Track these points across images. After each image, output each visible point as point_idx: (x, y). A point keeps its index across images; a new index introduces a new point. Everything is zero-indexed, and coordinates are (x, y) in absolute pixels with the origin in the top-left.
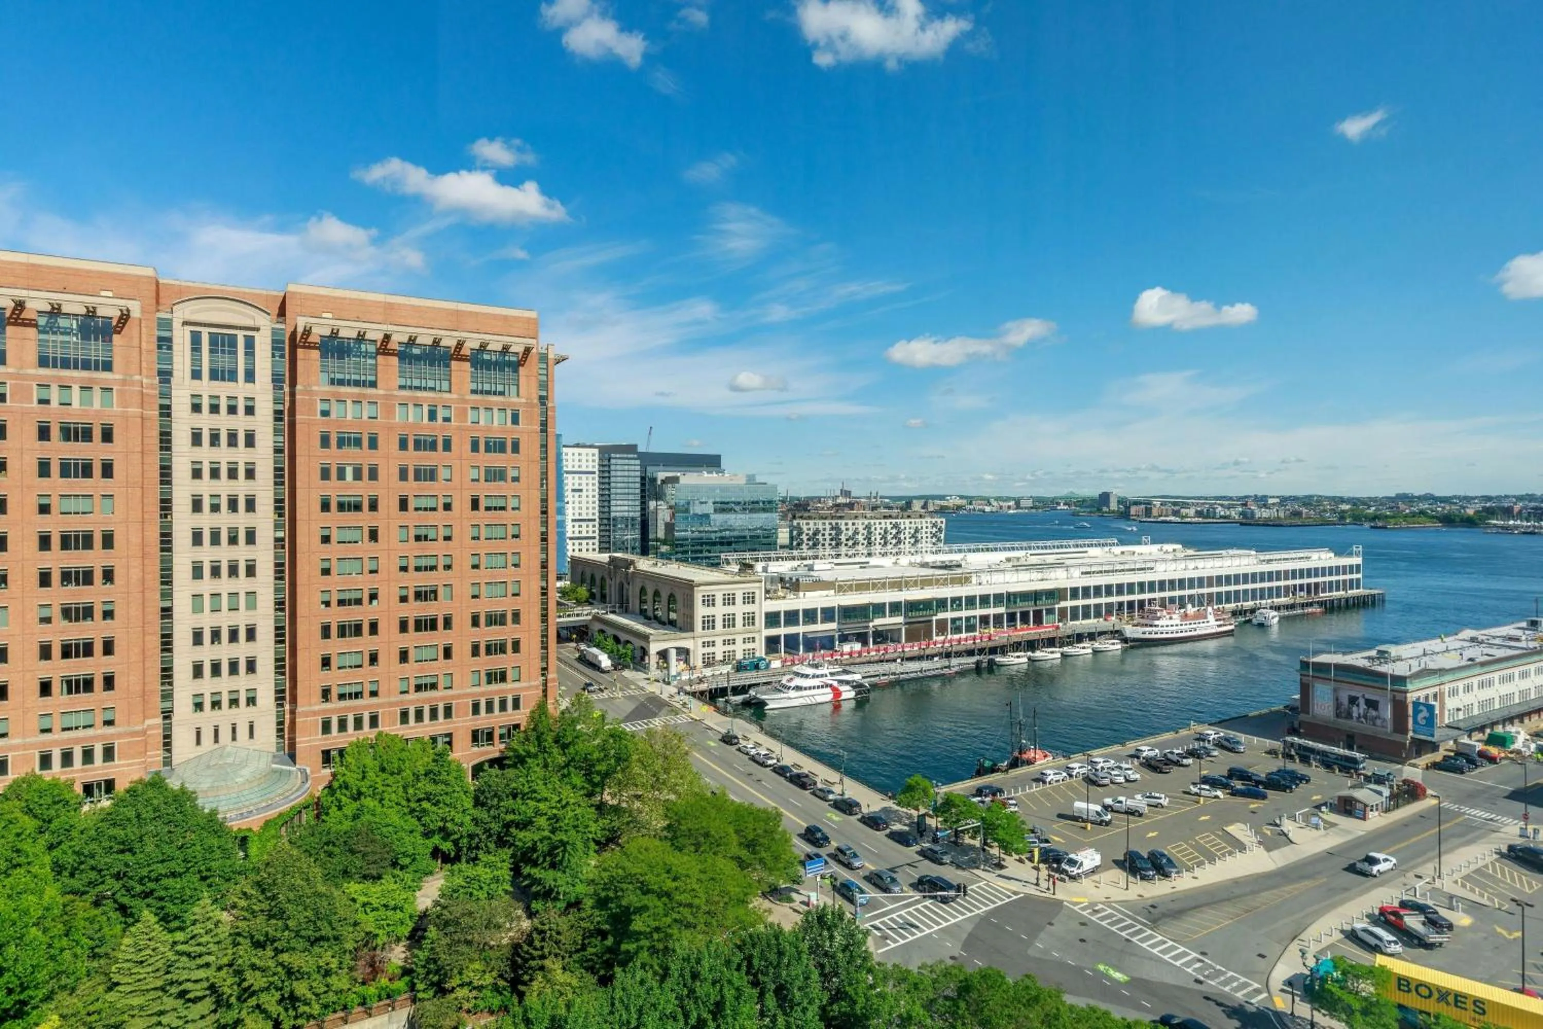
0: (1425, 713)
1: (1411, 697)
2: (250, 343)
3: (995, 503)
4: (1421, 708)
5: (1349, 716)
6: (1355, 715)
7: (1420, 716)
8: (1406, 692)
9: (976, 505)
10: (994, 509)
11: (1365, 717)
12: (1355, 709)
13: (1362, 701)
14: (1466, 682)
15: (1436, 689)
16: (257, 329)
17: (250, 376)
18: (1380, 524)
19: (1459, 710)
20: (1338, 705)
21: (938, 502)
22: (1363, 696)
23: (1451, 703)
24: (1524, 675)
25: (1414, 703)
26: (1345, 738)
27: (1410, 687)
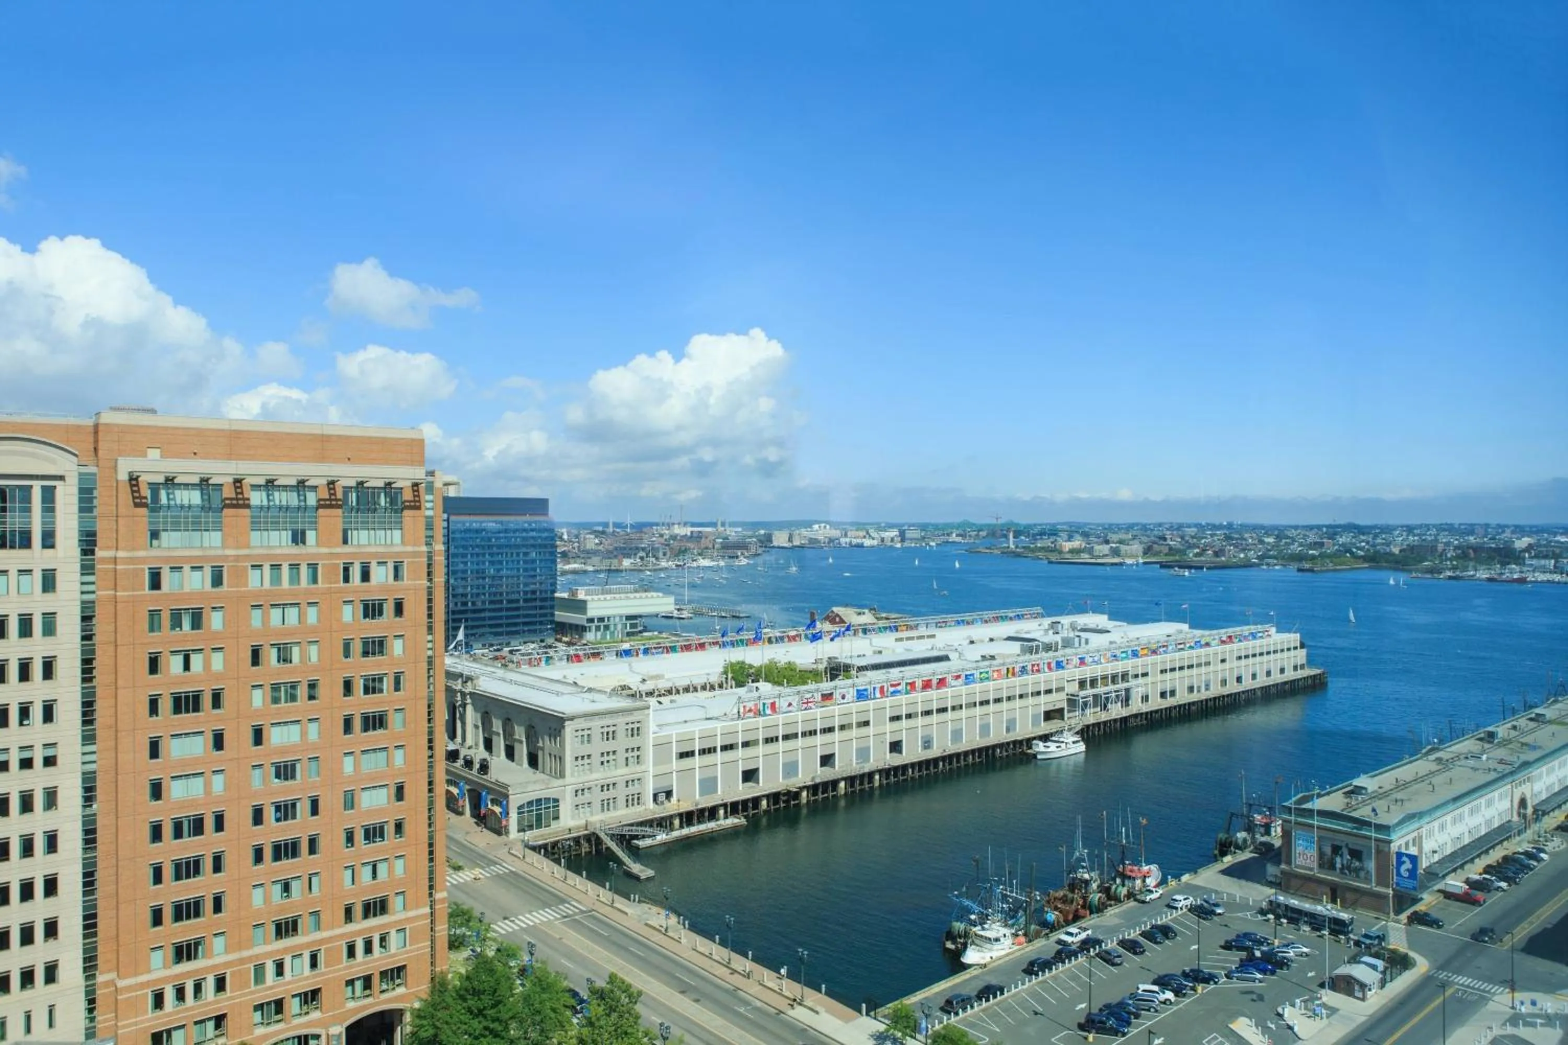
0: (1408, 865)
1: (1394, 847)
2: (49, 495)
3: (874, 534)
4: (1405, 859)
5: (1332, 867)
6: (1338, 866)
7: (1403, 868)
8: (1389, 842)
9: (855, 537)
10: (875, 542)
11: (1349, 868)
12: (1338, 860)
13: (1345, 851)
14: (1440, 820)
15: (1415, 834)
16: (61, 478)
17: (49, 540)
18: (1307, 566)
19: (1435, 852)
20: (1321, 855)
21: (804, 532)
22: (1347, 845)
23: (1428, 846)
24: (1489, 804)
25: (1397, 853)
26: (1328, 890)
27: (1394, 837)
